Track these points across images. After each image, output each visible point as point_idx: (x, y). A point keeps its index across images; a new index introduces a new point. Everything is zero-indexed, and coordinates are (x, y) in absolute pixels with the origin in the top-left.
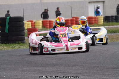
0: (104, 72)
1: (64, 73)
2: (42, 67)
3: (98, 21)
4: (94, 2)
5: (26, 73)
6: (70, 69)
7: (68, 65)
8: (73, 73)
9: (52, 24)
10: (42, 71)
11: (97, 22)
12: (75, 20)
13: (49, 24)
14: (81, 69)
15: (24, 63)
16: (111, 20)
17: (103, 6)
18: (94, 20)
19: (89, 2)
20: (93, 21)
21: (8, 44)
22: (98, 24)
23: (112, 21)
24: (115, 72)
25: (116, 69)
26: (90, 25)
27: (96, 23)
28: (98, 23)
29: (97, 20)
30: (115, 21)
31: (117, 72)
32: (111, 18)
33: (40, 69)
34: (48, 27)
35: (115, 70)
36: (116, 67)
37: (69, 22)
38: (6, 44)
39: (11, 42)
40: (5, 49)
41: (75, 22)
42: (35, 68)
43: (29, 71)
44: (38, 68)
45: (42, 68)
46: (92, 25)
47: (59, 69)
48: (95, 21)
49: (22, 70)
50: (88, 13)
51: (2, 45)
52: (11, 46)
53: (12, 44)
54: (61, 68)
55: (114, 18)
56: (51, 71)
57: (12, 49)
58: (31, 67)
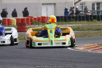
1: (19, 64)
4: (47, 4)
6: (24, 61)
7: (23, 57)
8: (27, 65)
9: (10, 22)
12: (30, 19)
13: (8, 21)
14: (34, 61)
16: (60, 20)
17: (55, 7)
19: (43, 4)
20: (45, 20)
23: (62, 21)
26: (43, 23)
30: (64, 21)
32: (61, 18)
34: (7, 24)
35: (62, 62)
36: (63, 60)
37: (25, 21)
41: (30, 20)
46: (45, 24)
50: (41, 13)
54: (17, 60)
55: (64, 18)
56: (8, 63)
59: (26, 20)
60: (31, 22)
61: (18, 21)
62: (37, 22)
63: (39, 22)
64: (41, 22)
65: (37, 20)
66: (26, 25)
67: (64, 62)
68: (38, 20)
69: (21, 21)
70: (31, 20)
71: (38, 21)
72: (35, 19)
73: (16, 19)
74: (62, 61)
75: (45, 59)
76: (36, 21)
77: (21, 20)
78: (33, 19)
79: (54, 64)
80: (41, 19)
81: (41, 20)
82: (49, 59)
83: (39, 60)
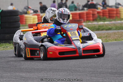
0: (99, 78)
2: (27, 72)
3: (120, 14)
5: (5, 80)
6: (59, 75)
7: (59, 70)
10: (24, 77)
11: (118, 15)
12: (92, 13)
14: (73, 75)
15: (6, 68)
18: (115, 12)
20: (114, 14)
22: (120, 18)
24: (112, 78)
25: (114, 74)
26: (110, 19)
27: (118, 17)
28: (120, 16)
29: (119, 12)
31: (114, 78)
33: (24, 75)
36: (114, 72)
39: (4, 41)
41: (91, 15)
42: (17, 74)
43: (9, 78)
44: (21, 74)
46: (113, 19)
47: (46, 75)
48: (117, 14)
53: (4, 44)
56: (36, 78)
57: (3, 50)
58: (13, 73)
59: (85, 15)
60: (93, 17)
61: (75, 17)
63: (105, 17)
64: (108, 17)
65: (102, 14)
66: (82, 23)
67: (115, 75)
68: (103, 13)
69: (78, 17)
70: (93, 15)
71: (103, 16)
72: (98, 13)
74: (113, 74)
75: (88, 71)
76: (100, 15)
77: (78, 15)
78: (96, 13)
79: (99, 77)
80: (107, 12)
81: (108, 15)
82: (94, 71)
83: (80, 72)
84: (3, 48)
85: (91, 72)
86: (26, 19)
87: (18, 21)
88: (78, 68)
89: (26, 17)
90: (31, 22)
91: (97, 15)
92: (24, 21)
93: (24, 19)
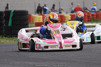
2: (34, 61)
7: (60, 60)
9: (64, 19)
12: (87, 15)
21: (12, 37)
33: (31, 63)
38: (9, 37)
39: (14, 36)
40: (7, 42)
42: (26, 62)
45: (33, 63)
49: (13, 64)
51: (5, 39)
52: (14, 40)
53: (15, 38)
57: (14, 42)
58: (22, 62)
60: (88, 18)
62: (95, 18)
63: (98, 19)
64: (100, 19)
65: (95, 16)
68: (97, 16)
70: (88, 17)
71: (97, 18)
72: (93, 15)
73: (70, 15)
78: (91, 15)
80: (100, 15)
82: (89, 63)
83: (78, 63)
84: (14, 41)
85: (86, 63)
86: (33, 19)
87: (27, 20)
88: (76, 59)
89: (33, 17)
90: (37, 21)
91: (91, 17)
92: (32, 20)
93: (32, 18)
